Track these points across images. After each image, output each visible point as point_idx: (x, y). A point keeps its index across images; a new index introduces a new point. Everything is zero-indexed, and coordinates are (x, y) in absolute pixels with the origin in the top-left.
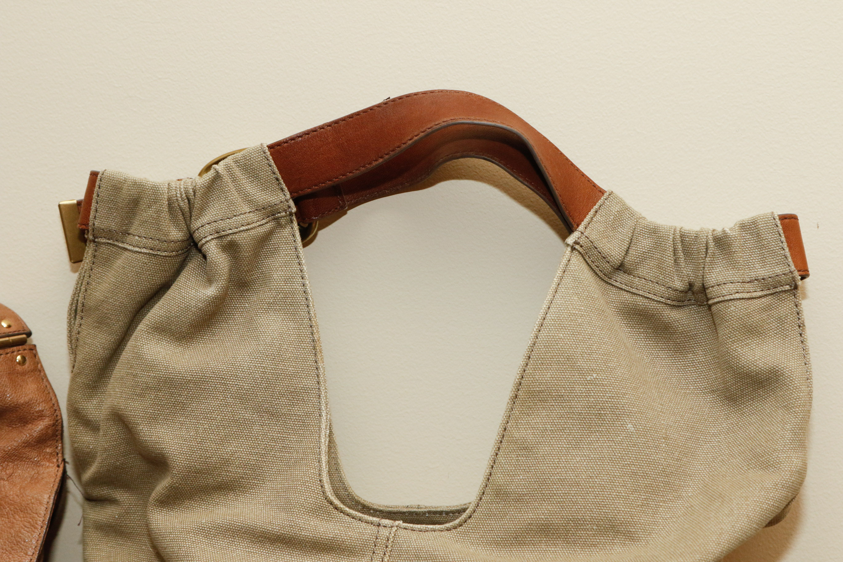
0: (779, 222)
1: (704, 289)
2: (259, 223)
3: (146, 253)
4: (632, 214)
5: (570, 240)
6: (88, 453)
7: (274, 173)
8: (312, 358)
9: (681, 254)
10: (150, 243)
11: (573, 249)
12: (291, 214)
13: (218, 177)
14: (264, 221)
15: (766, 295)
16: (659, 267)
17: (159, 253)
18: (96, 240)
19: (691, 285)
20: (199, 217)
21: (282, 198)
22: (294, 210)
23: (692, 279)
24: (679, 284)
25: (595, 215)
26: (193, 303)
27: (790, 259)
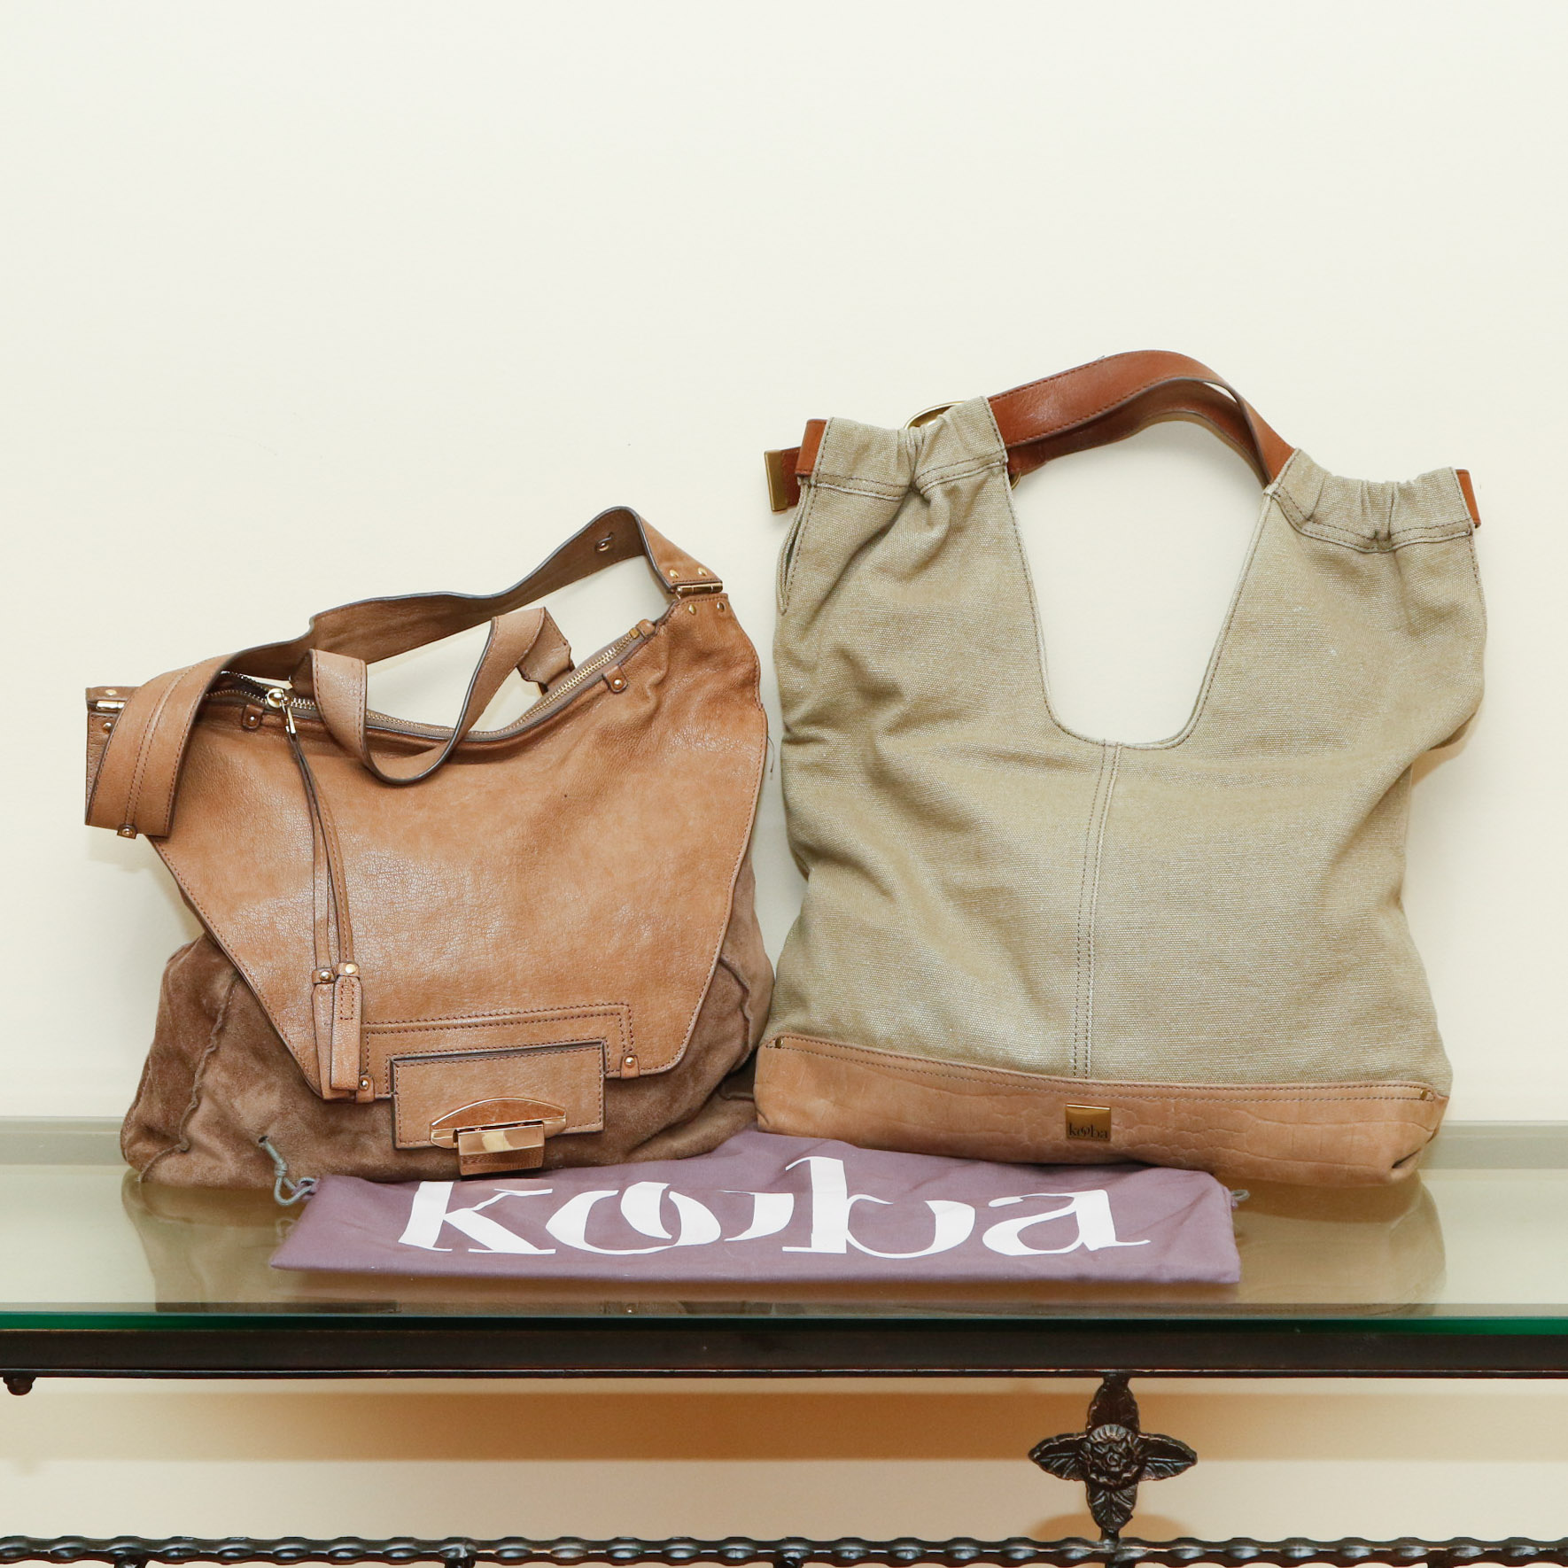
0: (1456, 476)
1: (1389, 535)
2: (977, 471)
3: (872, 497)
4: (1319, 469)
5: (1270, 490)
6: (797, 694)
7: (993, 424)
8: (1027, 598)
9: (1368, 505)
10: (878, 487)
11: (1272, 498)
12: (1004, 464)
13: (944, 425)
14: (981, 469)
15: (1446, 541)
16: (1349, 516)
17: (885, 497)
18: (818, 485)
19: (1376, 533)
20: (924, 463)
21: (998, 448)
22: (1007, 460)
23: (1378, 527)
24: (1368, 533)
25: (1288, 470)
26: (917, 545)
27: (1466, 508)
